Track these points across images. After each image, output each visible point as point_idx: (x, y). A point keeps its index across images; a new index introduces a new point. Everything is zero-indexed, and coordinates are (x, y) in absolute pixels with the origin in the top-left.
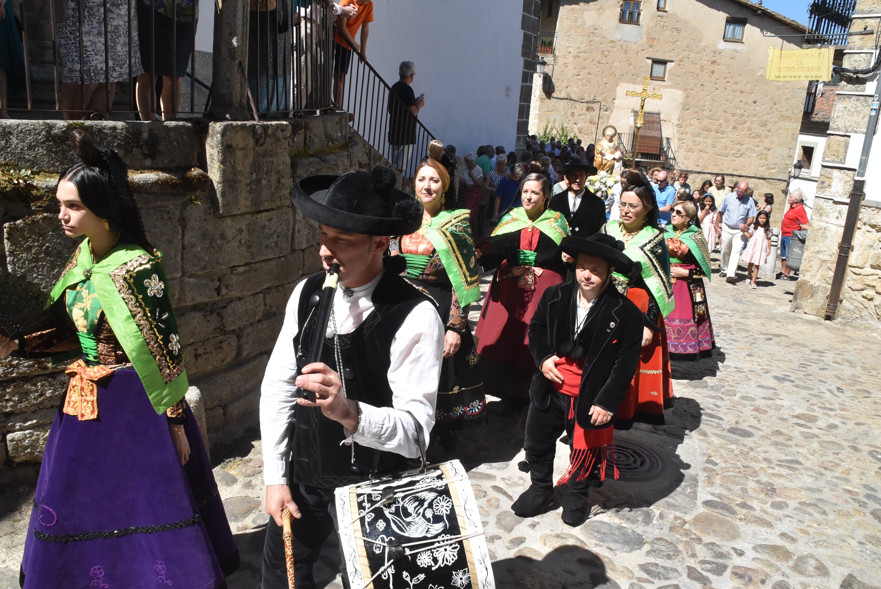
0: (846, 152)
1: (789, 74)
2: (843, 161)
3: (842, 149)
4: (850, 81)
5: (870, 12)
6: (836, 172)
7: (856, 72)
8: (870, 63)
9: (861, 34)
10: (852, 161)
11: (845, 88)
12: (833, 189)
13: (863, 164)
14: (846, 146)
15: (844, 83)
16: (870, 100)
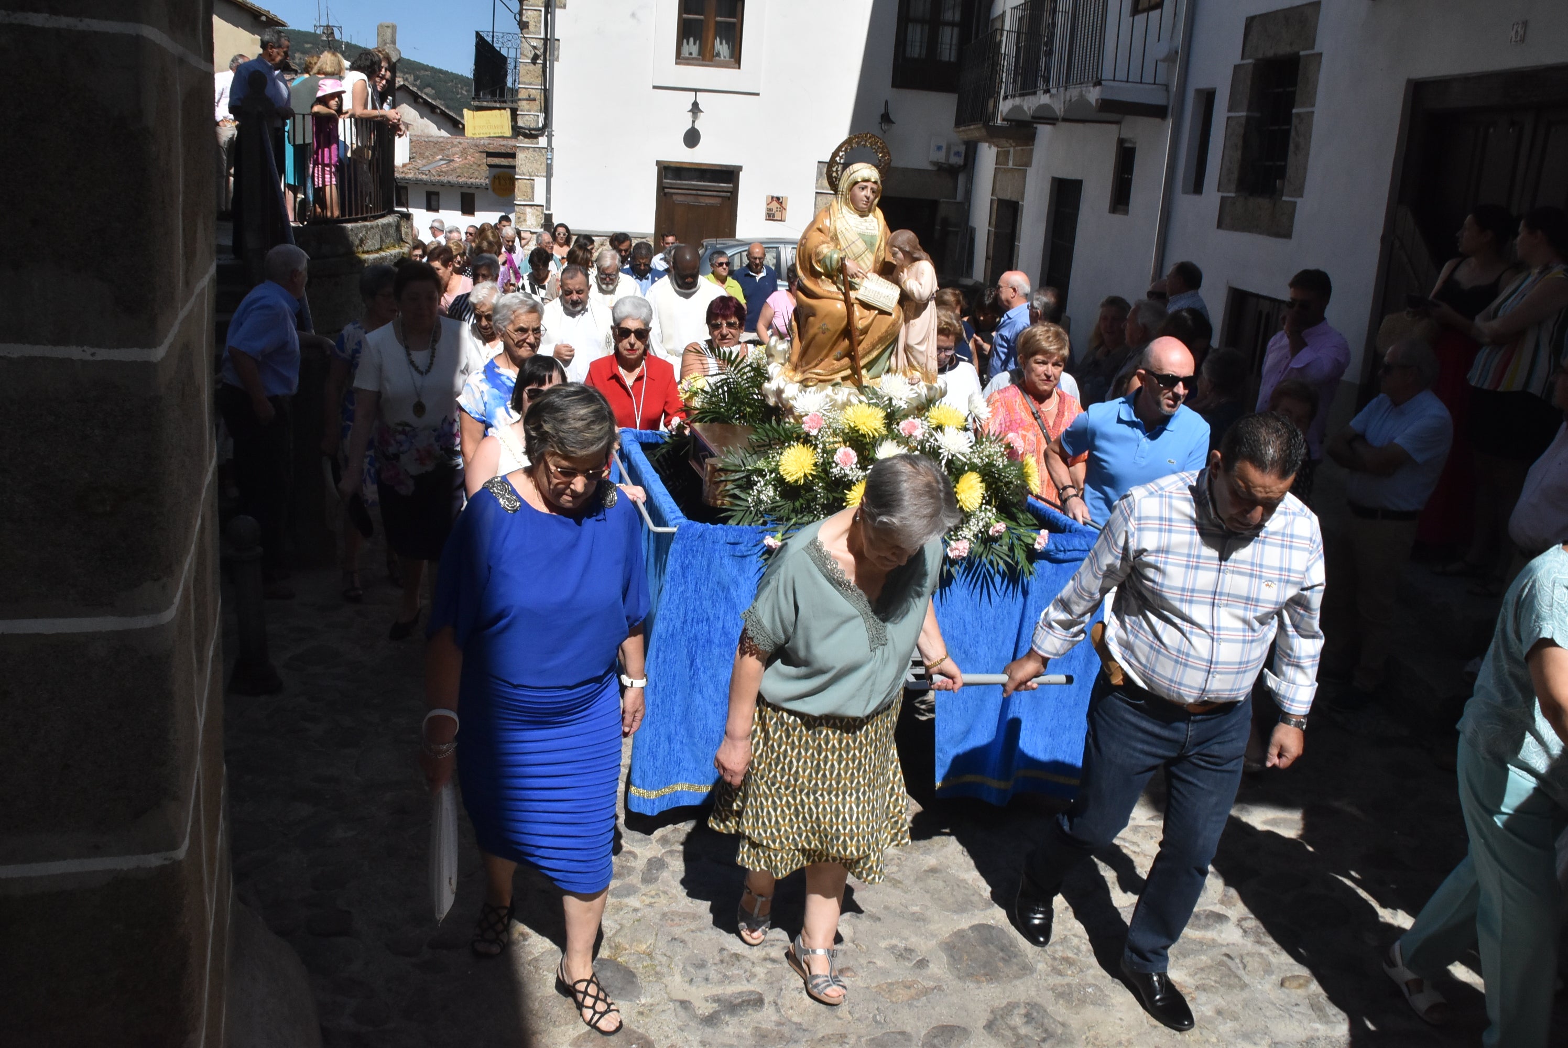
0: (533, 192)
1: (482, 131)
2: (532, 199)
3: (529, 190)
4: (526, 136)
5: (530, 84)
6: (528, 209)
7: (530, 129)
8: (538, 123)
9: (527, 100)
10: (540, 199)
11: (523, 142)
12: (528, 223)
13: (548, 201)
14: (533, 187)
15: (521, 138)
16: (544, 151)
